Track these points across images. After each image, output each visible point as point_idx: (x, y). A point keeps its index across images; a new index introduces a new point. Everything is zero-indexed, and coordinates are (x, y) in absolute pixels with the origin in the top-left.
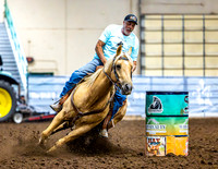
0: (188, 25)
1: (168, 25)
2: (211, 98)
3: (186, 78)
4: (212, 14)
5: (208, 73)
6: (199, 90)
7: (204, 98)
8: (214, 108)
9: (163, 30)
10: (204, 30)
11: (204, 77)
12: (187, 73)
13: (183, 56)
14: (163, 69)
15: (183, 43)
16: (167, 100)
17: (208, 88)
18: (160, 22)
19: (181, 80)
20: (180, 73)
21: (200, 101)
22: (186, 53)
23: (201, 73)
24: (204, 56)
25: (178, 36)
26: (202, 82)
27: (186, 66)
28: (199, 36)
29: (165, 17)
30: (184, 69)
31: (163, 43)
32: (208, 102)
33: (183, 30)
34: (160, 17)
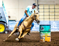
0: (50, 7)
1: (45, 7)
2: (56, 26)
3: (50, 21)
4: (57, 4)
5: (56, 20)
6: (53, 24)
7: (55, 26)
8: (57, 29)
9: (44, 9)
10: (55, 9)
11: (55, 21)
12: (50, 20)
13: (49, 15)
14: (44, 19)
15: (49, 12)
16: (45, 27)
17: (56, 24)
18: (43, 7)
19: (49, 22)
20: (48, 20)
21: (54, 27)
22: (50, 15)
23: (54, 20)
24: (55, 15)
25: (48, 10)
26: (54, 22)
27: (50, 18)
28: (53, 10)
29: (44, 5)
30: (49, 19)
31: (44, 12)
32: (56, 27)
33: (49, 9)
34: (43, 5)
